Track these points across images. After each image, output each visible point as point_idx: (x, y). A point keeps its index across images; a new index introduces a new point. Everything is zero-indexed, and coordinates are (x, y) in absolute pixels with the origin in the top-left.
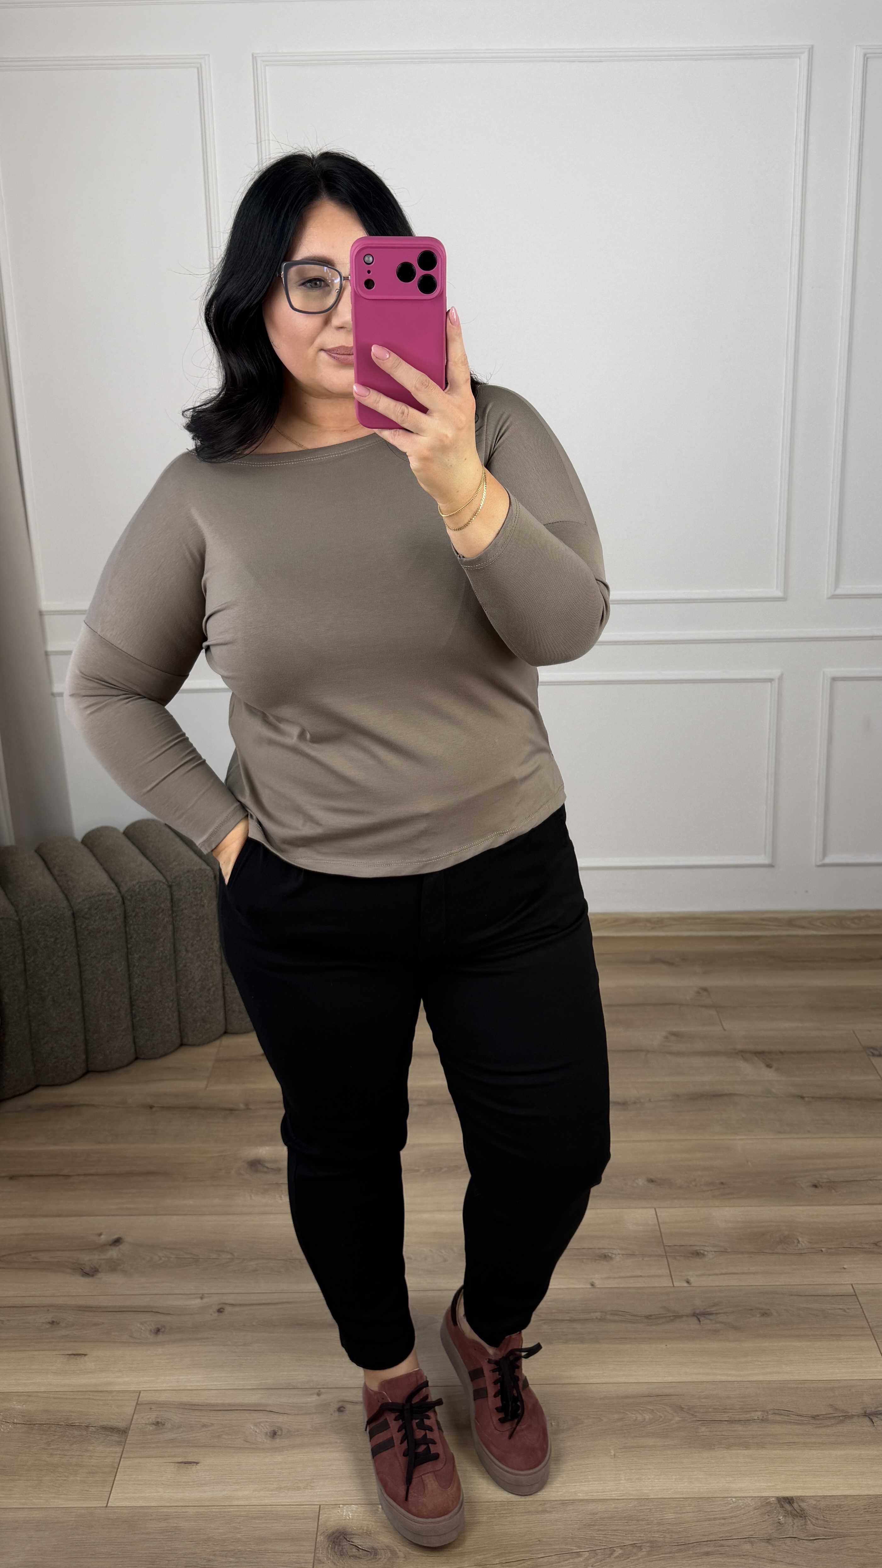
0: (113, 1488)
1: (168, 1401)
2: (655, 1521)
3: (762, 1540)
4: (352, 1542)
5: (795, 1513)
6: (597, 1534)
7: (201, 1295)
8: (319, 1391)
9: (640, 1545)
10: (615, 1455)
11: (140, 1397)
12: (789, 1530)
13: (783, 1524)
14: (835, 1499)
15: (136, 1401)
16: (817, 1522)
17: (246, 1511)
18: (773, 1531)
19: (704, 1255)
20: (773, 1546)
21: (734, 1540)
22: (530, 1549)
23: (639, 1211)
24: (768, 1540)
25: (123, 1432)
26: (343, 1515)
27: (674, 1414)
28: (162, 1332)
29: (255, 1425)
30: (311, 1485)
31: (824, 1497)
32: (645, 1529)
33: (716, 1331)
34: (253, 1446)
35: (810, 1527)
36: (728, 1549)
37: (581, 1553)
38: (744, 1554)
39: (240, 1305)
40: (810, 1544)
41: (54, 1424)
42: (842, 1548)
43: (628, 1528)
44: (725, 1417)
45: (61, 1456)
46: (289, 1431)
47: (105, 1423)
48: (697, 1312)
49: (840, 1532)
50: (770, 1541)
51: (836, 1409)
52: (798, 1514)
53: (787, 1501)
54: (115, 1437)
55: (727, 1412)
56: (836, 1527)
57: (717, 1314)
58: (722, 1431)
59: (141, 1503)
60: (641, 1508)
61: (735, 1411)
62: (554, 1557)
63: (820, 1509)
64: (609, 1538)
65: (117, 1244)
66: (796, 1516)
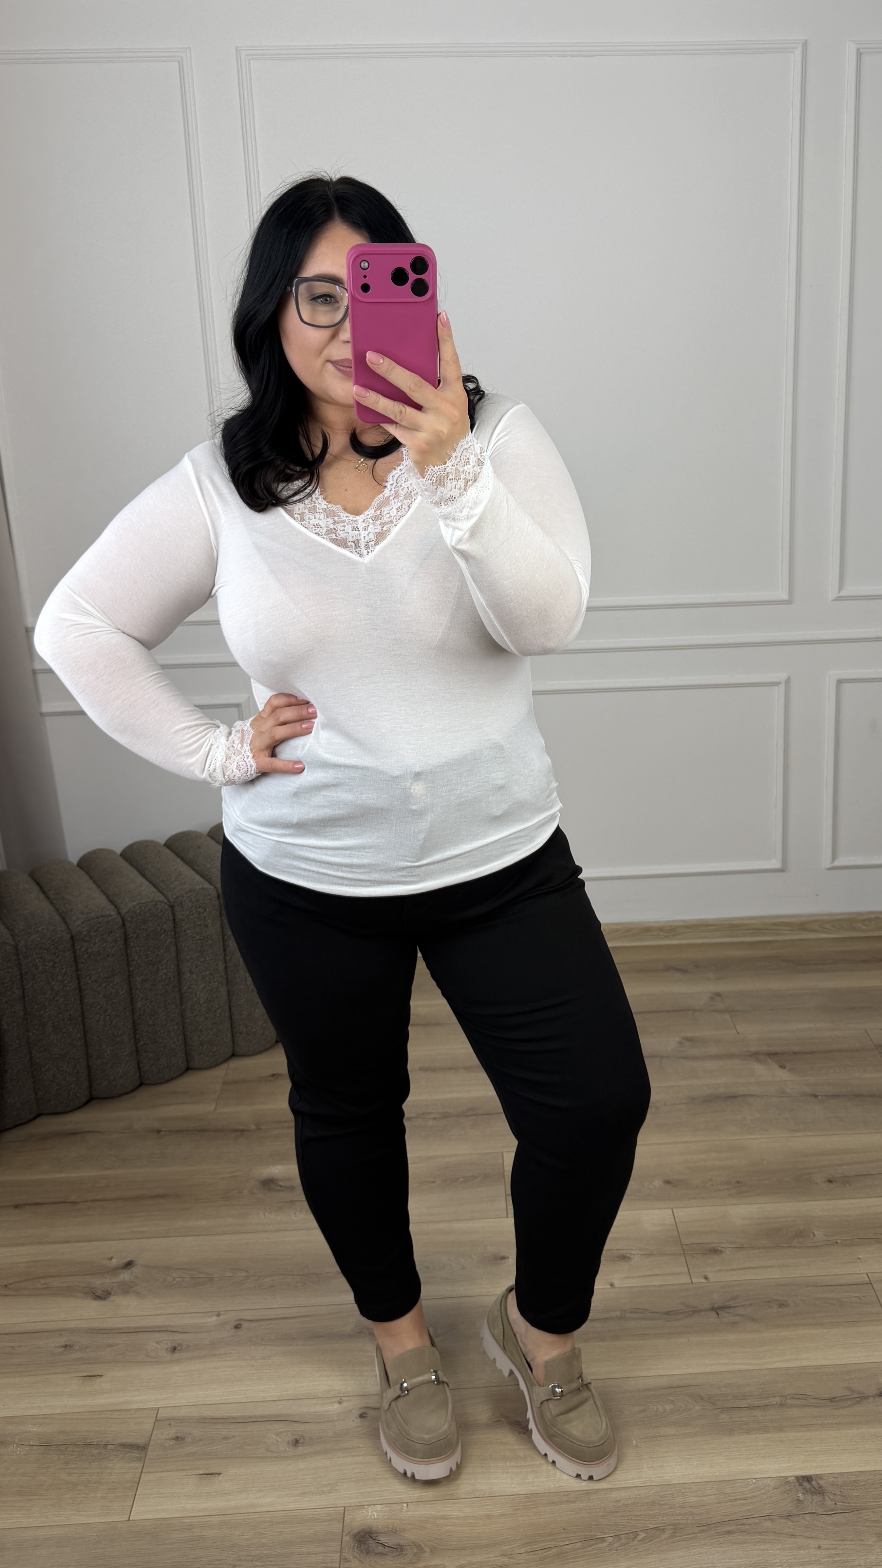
0: (135, 1502)
1: (187, 1416)
2: (678, 1505)
3: (782, 1517)
4: (378, 1540)
5: (814, 1490)
6: (621, 1520)
7: (217, 1313)
8: (341, 1399)
9: (663, 1528)
10: (636, 1445)
11: (159, 1414)
12: (808, 1507)
13: (801, 1501)
14: (852, 1475)
15: (155, 1418)
16: (834, 1498)
17: (270, 1517)
18: (792, 1508)
19: (721, 1252)
20: (793, 1522)
21: (755, 1518)
22: (556, 1537)
23: (656, 1212)
24: (788, 1517)
25: (143, 1448)
26: (368, 1515)
27: (694, 1403)
28: (179, 1350)
29: (277, 1434)
30: (337, 1488)
31: (841, 1474)
32: (667, 1513)
33: (734, 1323)
34: (276, 1455)
35: (829, 1503)
36: (748, 1527)
37: (605, 1538)
38: (764, 1531)
39: (258, 1320)
40: (828, 1518)
41: (71, 1445)
42: (859, 1520)
43: (651, 1513)
44: (744, 1403)
45: (79, 1475)
46: (311, 1439)
47: (124, 1441)
48: (716, 1306)
49: (857, 1506)
50: (790, 1518)
51: (853, 1391)
52: (816, 1491)
53: (806, 1479)
54: (135, 1454)
55: (746, 1399)
56: (854, 1501)
57: (734, 1307)
58: (742, 1417)
59: (163, 1515)
60: (663, 1493)
61: (754, 1398)
62: (579, 1545)
63: (838, 1485)
64: (631, 1523)
65: (129, 1267)
66: (815, 1493)
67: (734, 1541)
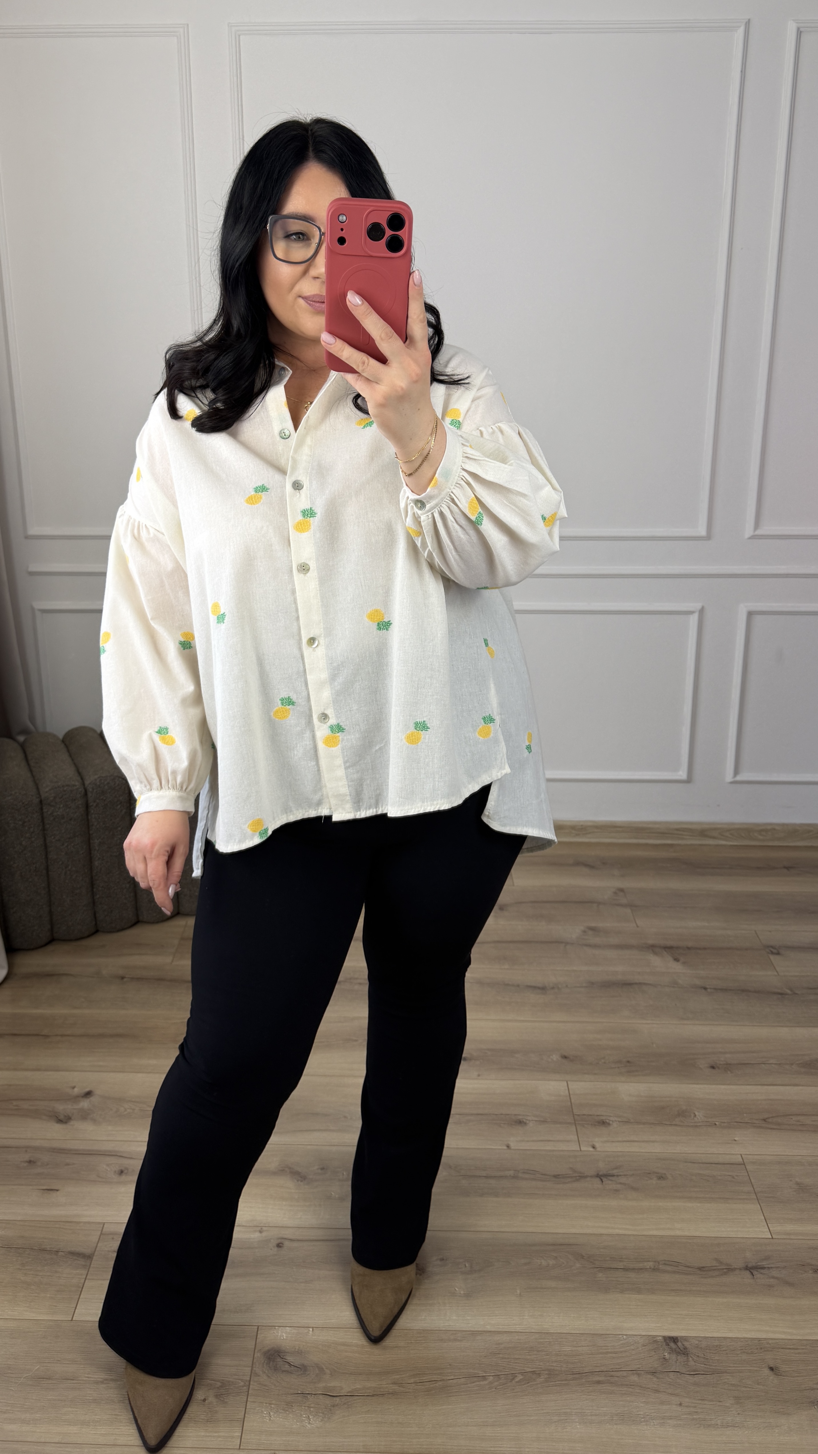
0: (77, 1304)
2: (554, 1352)
3: (648, 1372)
4: (285, 1359)
5: (679, 1350)
6: (502, 1361)
8: (261, 1229)
9: (539, 1372)
10: (520, 1294)
11: (103, 1227)
12: (673, 1365)
13: (667, 1359)
14: (715, 1340)
15: (100, 1232)
16: (697, 1359)
18: (658, 1365)
19: (609, 1124)
20: (658, 1378)
21: (624, 1372)
22: (442, 1372)
23: (552, 1083)
24: (654, 1373)
25: (87, 1257)
26: (278, 1336)
27: (575, 1261)
28: (124, 1172)
30: (252, 1309)
31: (705, 1338)
32: (544, 1359)
33: (617, 1191)
35: (692, 1363)
36: (616, 1379)
37: (487, 1377)
38: (631, 1384)
40: (690, 1378)
41: (29, 1248)
42: (718, 1383)
43: (529, 1357)
44: (621, 1265)
45: (34, 1276)
47: (73, 1249)
48: (600, 1174)
49: (718, 1369)
51: (721, 1263)
52: (681, 1352)
53: (673, 1340)
54: (80, 1261)
55: (623, 1261)
56: (715, 1364)
57: (618, 1176)
58: (617, 1277)
60: (542, 1341)
61: (630, 1260)
62: (463, 1380)
63: (701, 1348)
64: (511, 1365)
65: (88, 1096)
66: (679, 1353)
67: (602, 1391)
